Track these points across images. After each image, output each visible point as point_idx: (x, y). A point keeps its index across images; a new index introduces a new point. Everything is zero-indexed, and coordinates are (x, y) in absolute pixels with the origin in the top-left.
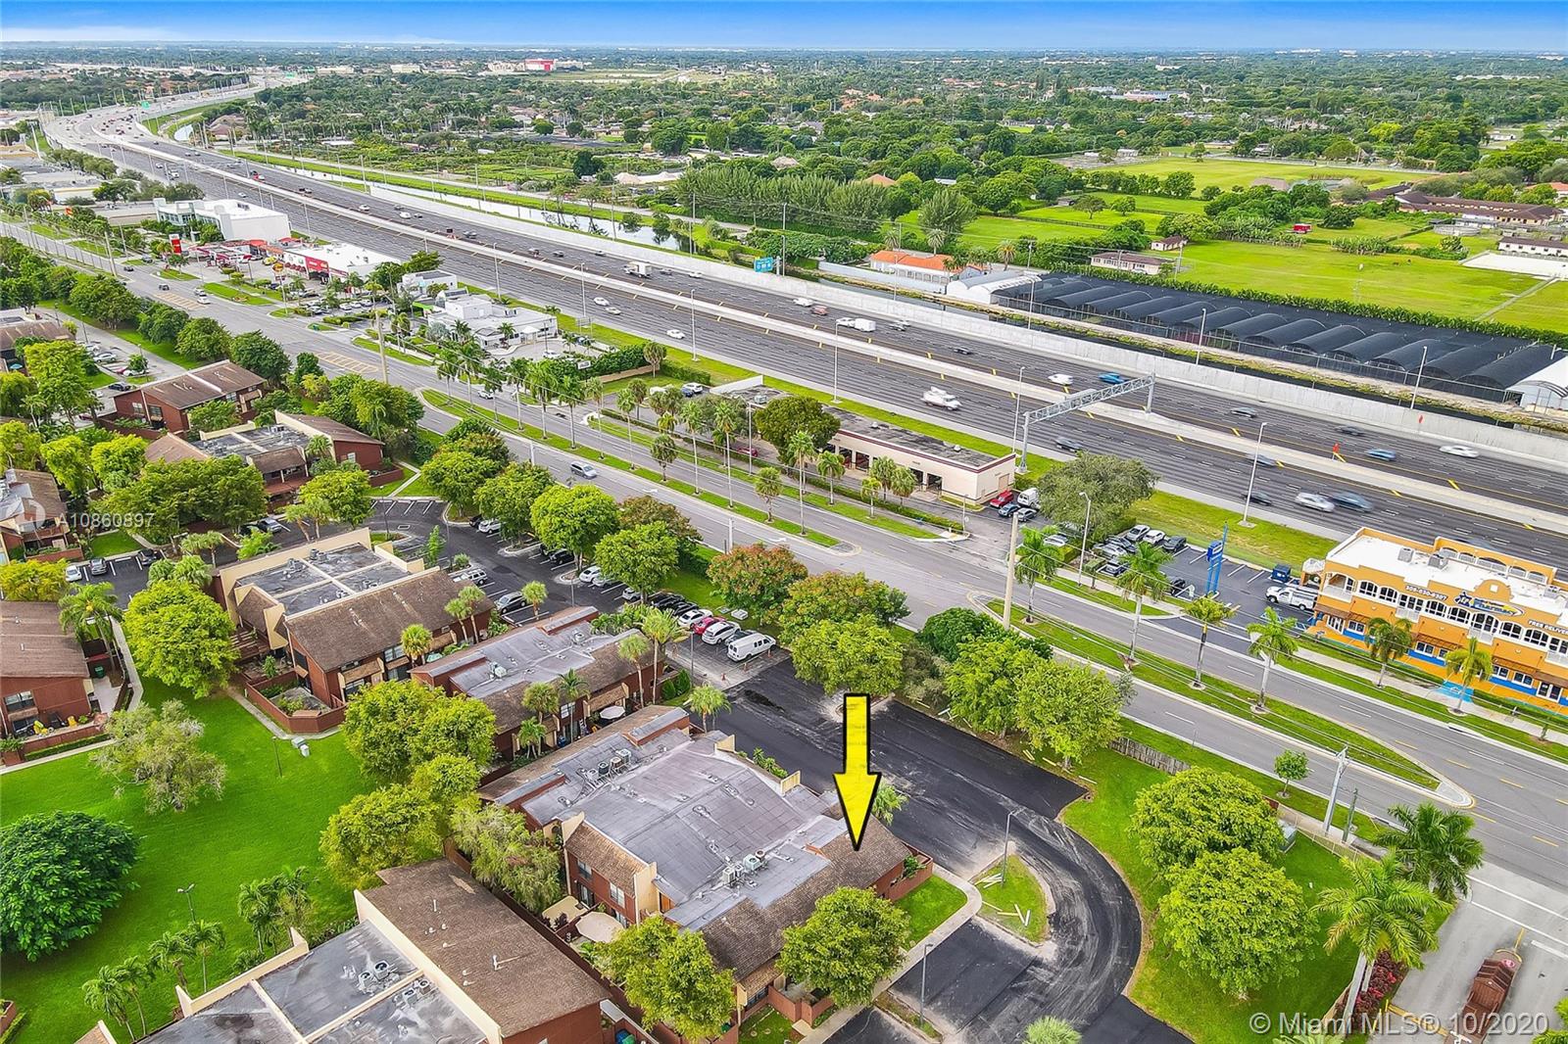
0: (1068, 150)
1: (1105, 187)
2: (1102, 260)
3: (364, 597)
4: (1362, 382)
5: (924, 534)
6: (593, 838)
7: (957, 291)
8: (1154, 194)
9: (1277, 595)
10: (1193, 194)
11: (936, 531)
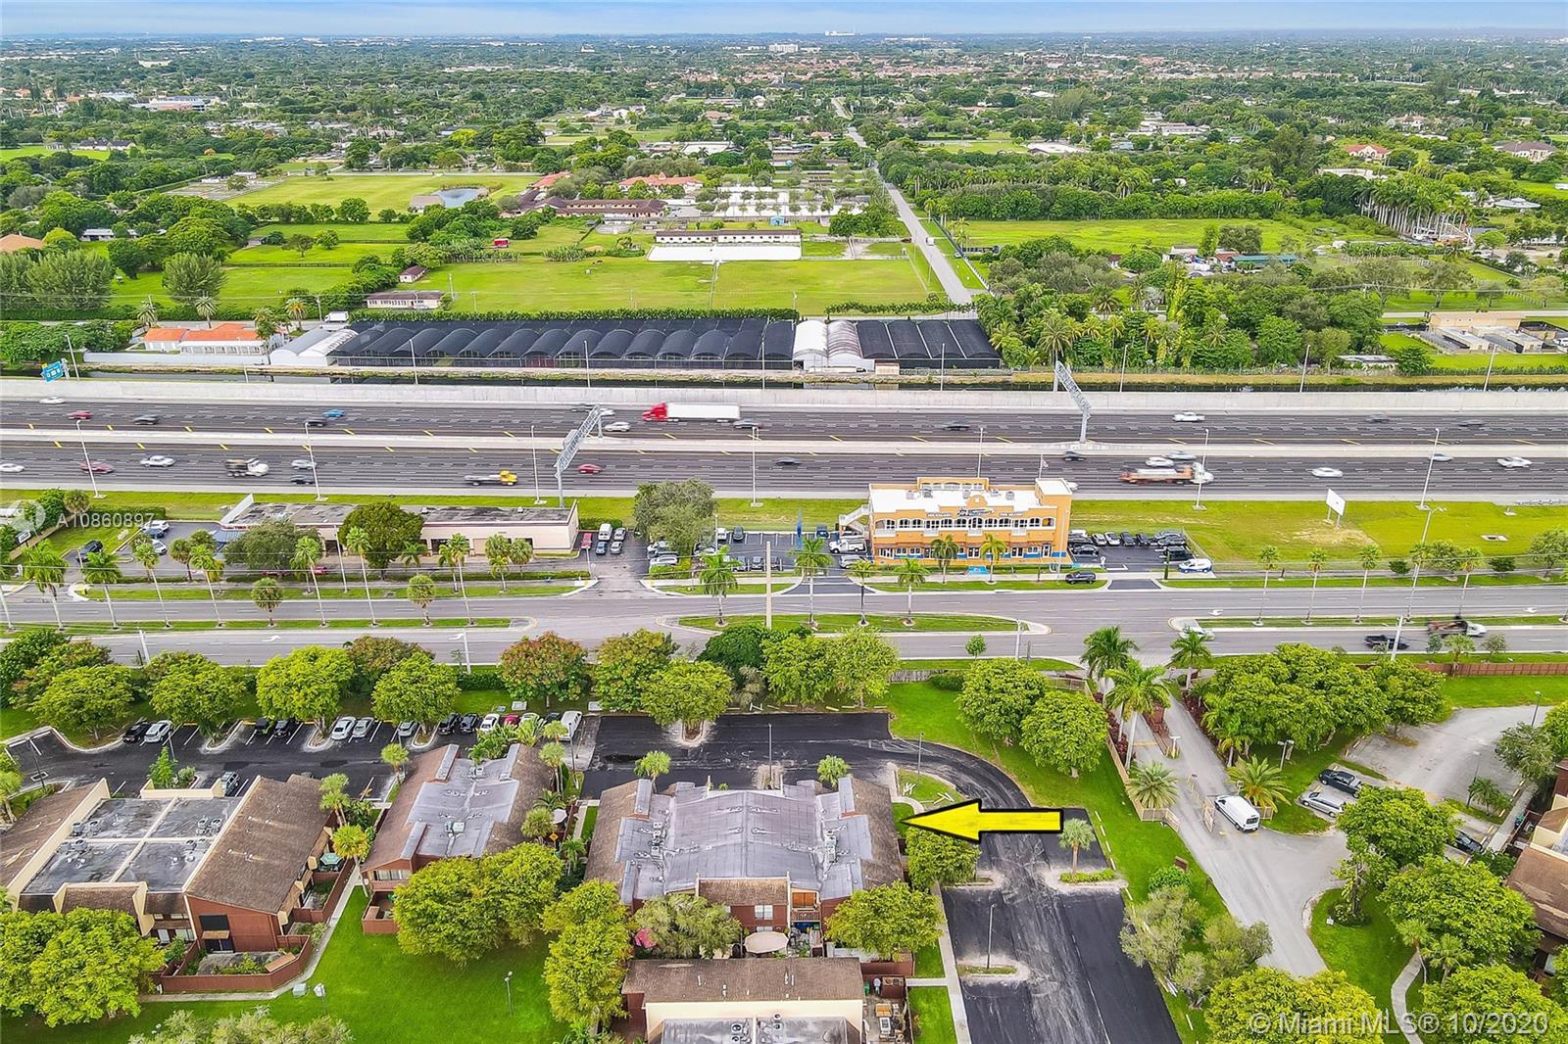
0: (180, 179)
1: (277, 219)
2: (379, 302)
3: (226, 835)
4: (696, 374)
5: (563, 590)
6: (719, 886)
7: (283, 359)
8: (330, 222)
9: (838, 547)
10: (370, 218)
11: (568, 583)
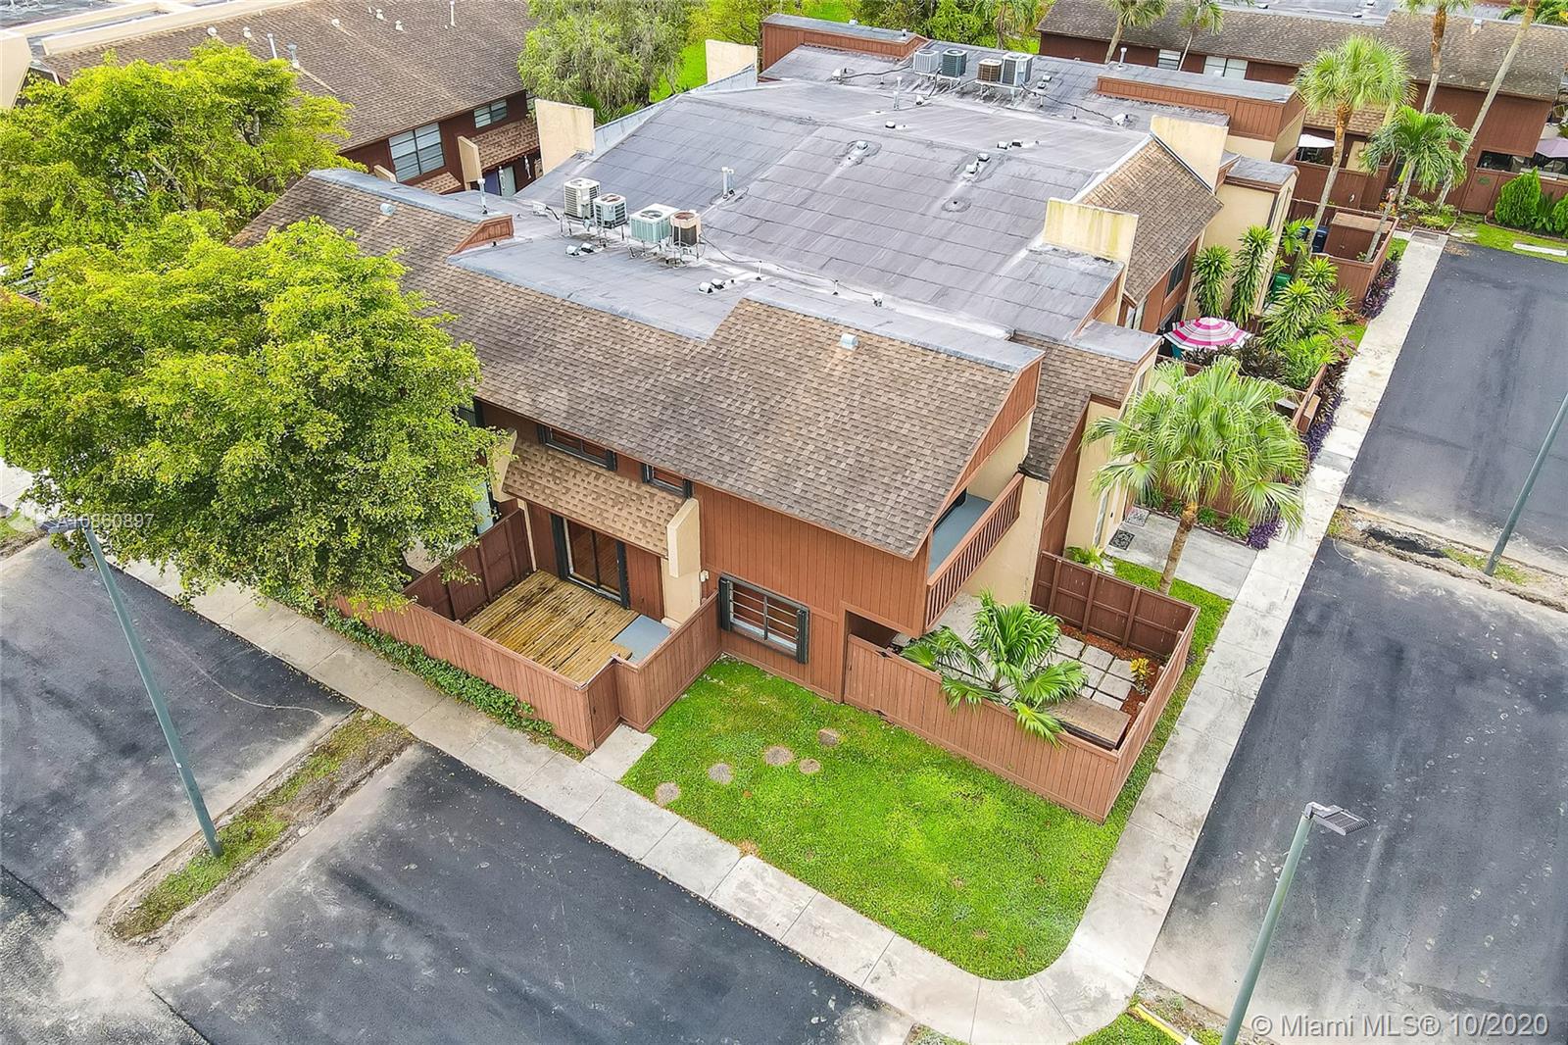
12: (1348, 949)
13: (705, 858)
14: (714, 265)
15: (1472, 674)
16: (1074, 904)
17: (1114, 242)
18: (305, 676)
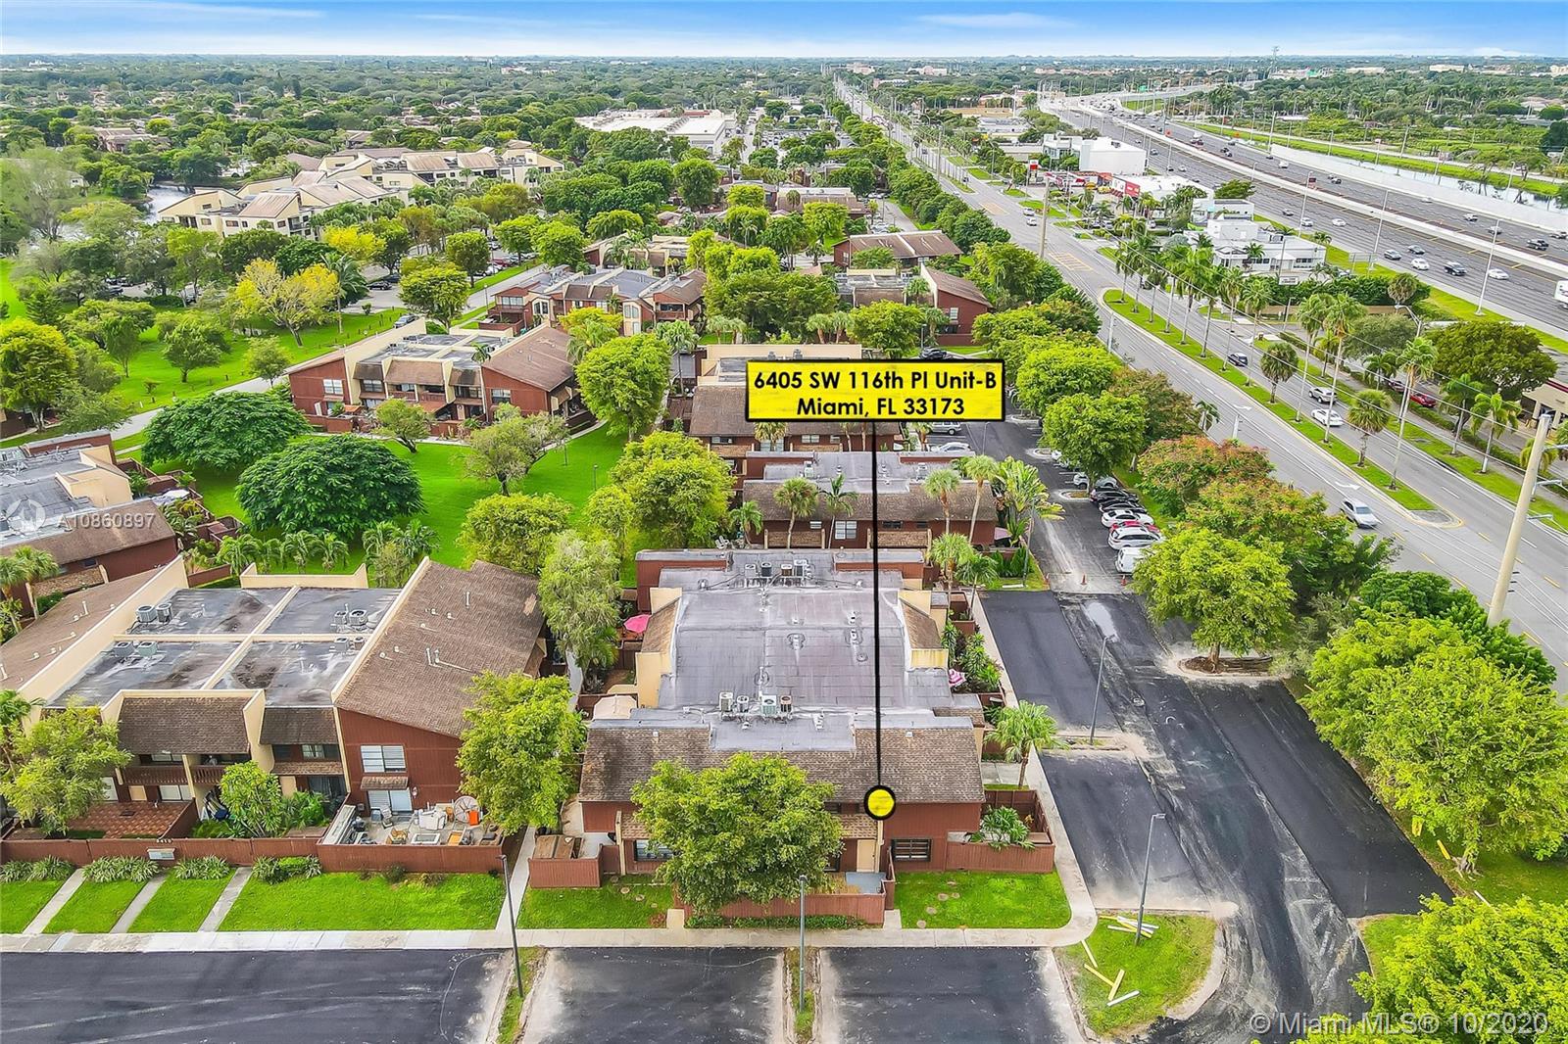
12: (1135, 878)
13: (953, 936)
14: (797, 715)
15: (1110, 783)
16: (1063, 898)
17: (941, 661)
18: (748, 948)
